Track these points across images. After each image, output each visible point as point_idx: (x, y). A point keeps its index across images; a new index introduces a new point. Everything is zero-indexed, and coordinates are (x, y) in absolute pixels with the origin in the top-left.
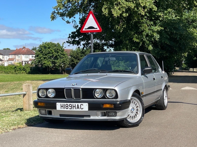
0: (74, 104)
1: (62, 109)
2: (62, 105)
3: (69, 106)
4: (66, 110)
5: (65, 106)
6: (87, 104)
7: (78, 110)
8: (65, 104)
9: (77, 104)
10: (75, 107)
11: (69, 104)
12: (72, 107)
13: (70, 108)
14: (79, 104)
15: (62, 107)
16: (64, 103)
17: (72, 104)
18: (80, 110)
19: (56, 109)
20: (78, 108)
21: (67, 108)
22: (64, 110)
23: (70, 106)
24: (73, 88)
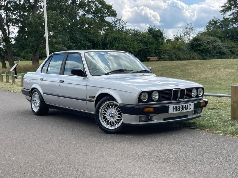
0: (185, 105)
1: (174, 112)
2: (174, 108)
3: (180, 108)
4: (178, 112)
5: (177, 108)
6: (193, 103)
7: (187, 110)
8: (178, 105)
9: (186, 105)
10: (185, 108)
11: (180, 105)
12: (183, 108)
13: (181, 110)
14: (188, 104)
15: (174, 110)
16: (176, 105)
17: (183, 105)
18: (189, 110)
19: (168, 113)
20: (187, 108)
21: (179, 110)
22: (176, 112)
23: (182, 107)
24: (179, 89)
